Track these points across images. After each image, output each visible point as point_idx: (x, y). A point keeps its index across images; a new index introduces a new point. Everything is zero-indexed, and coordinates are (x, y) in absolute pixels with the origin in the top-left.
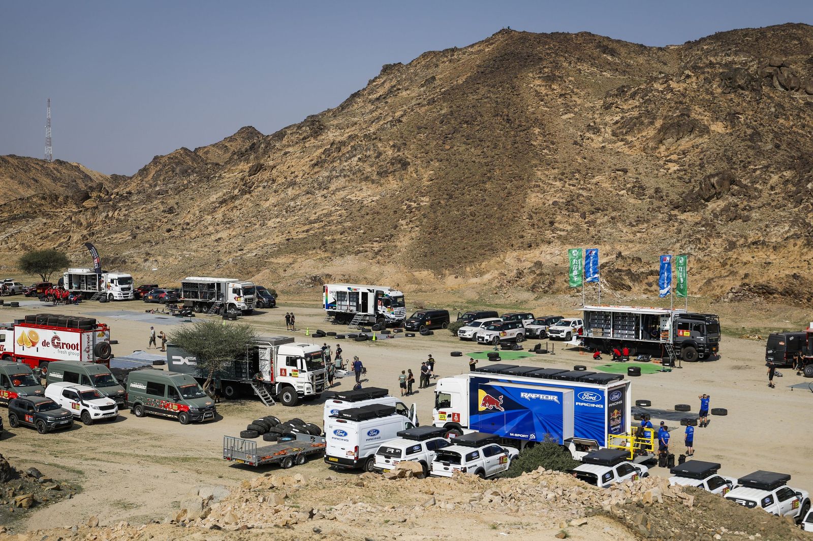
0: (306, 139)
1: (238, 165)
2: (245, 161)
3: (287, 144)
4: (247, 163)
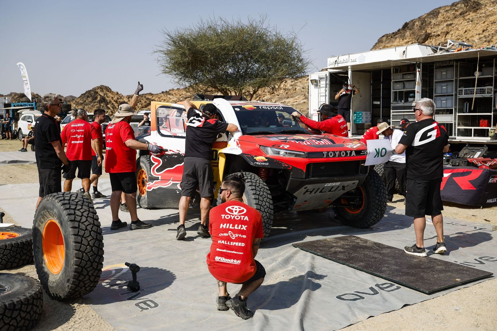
0: (464, 14)
1: (393, 42)
2: (401, 37)
3: (443, 20)
4: (403, 39)
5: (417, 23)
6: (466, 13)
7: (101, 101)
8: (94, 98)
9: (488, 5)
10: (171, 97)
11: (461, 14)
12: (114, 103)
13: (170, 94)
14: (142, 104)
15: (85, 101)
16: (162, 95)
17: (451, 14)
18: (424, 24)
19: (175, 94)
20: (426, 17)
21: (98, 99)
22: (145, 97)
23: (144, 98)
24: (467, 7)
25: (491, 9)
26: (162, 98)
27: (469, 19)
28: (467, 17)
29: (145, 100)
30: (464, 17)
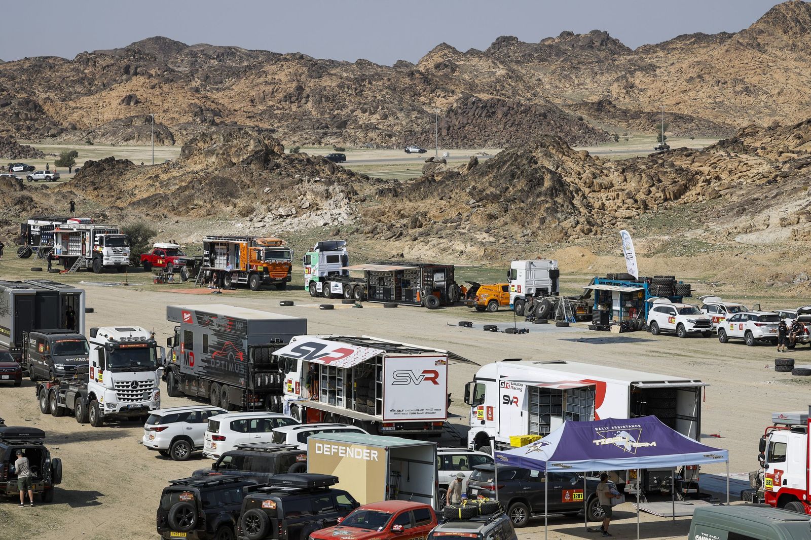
7: (556, 190)
8: (535, 181)
10: (751, 159)
12: (587, 190)
13: (746, 150)
14: (663, 191)
15: (507, 188)
16: (722, 152)
19: (763, 148)
21: (547, 183)
22: (673, 165)
23: (668, 170)
26: (722, 164)
29: (673, 175)
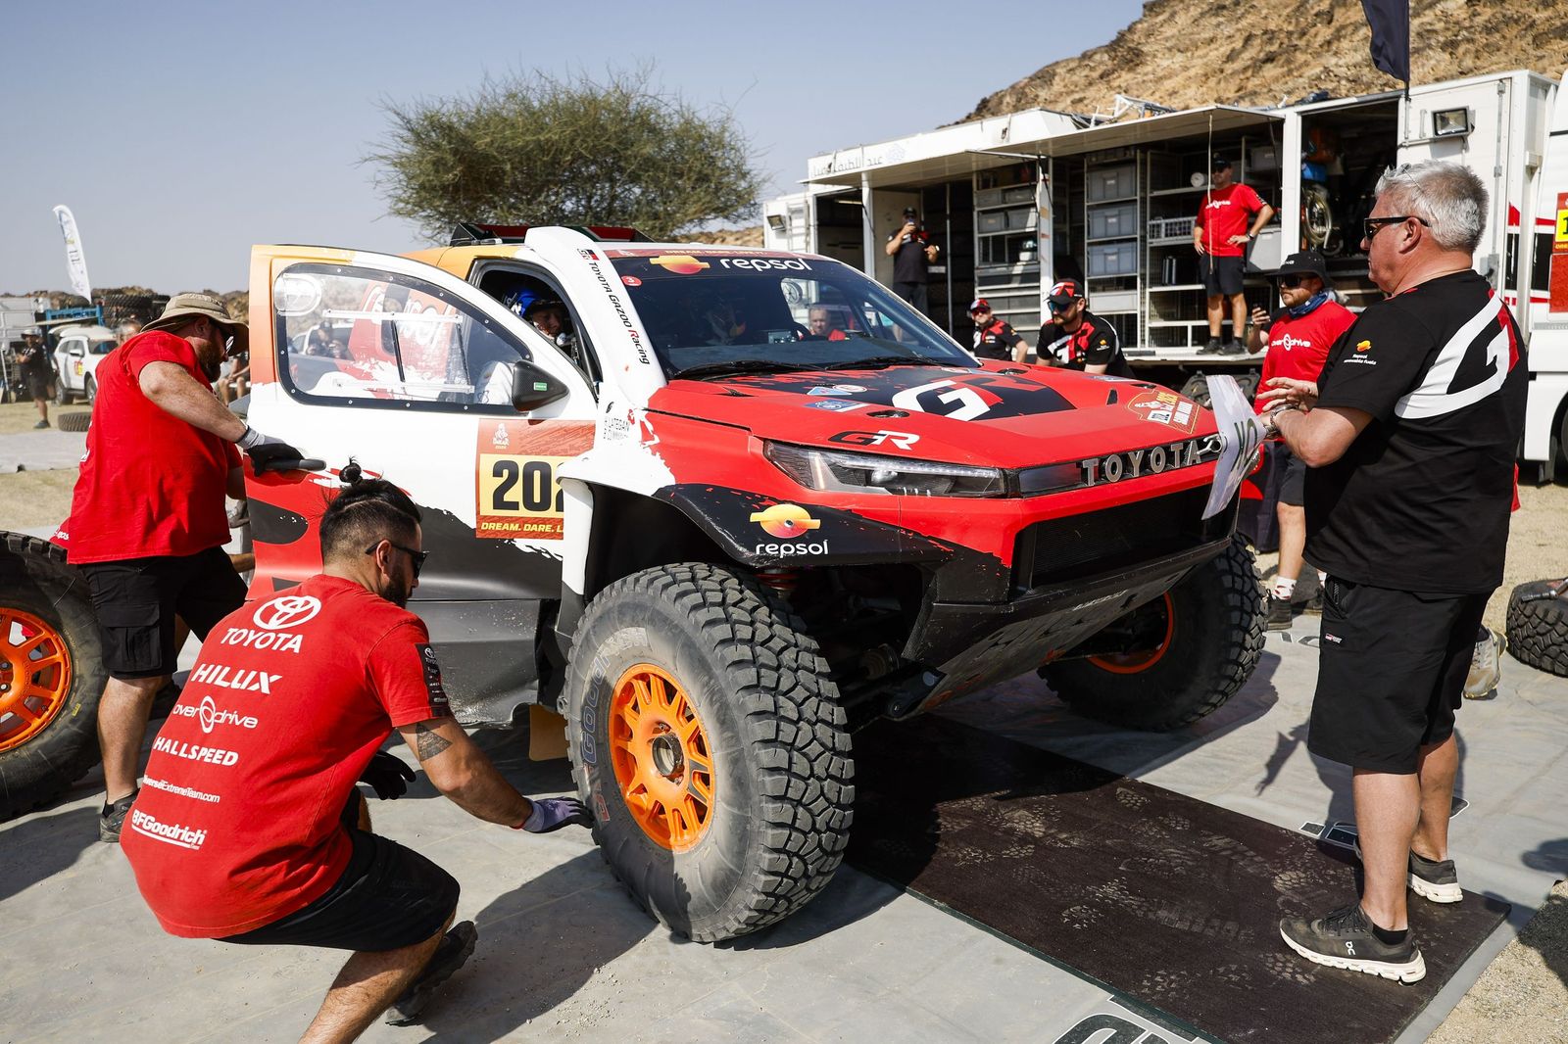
0: (1108, 75)
3: (1063, 90)
5: (1007, 99)
6: (1113, 73)
9: (1160, 55)
11: (1102, 77)
17: (1080, 76)
18: (1023, 102)
20: (1026, 85)
24: (1114, 59)
25: (1165, 63)
27: (1120, 87)
28: (1115, 84)
30: (1108, 82)
